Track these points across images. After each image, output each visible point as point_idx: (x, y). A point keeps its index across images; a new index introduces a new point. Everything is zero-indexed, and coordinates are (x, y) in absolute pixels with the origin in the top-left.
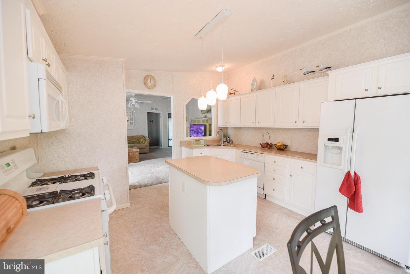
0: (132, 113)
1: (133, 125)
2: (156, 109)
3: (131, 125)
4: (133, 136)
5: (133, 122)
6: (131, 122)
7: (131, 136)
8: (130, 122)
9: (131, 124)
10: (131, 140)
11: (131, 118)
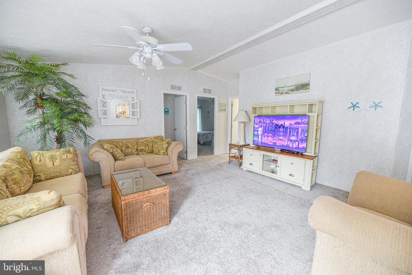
0: (135, 92)
1: (139, 117)
2: (179, 88)
3: (134, 117)
4: (138, 139)
5: (138, 110)
6: (134, 110)
7: (136, 139)
8: (133, 112)
9: (133, 115)
10: (136, 147)
11: (133, 102)
